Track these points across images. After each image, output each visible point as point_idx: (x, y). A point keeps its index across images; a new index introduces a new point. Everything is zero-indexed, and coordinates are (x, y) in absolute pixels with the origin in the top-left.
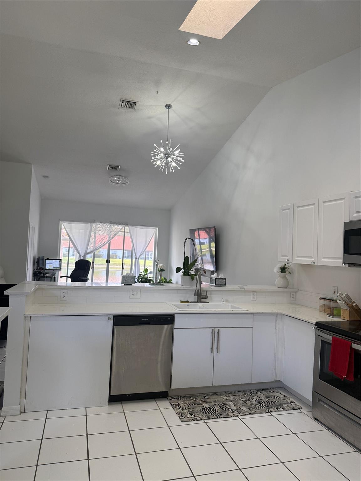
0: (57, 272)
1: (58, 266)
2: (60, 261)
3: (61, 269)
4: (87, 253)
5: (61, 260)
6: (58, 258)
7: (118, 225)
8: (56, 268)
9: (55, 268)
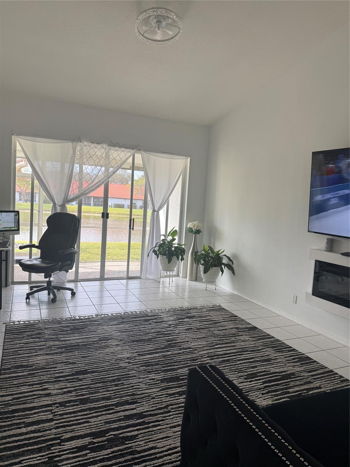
0: (11, 236)
1: (12, 225)
2: (16, 215)
3: (18, 230)
4: (67, 201)
5: (18, 212)
6: (12, 210)
7: (123, 149)
8: (9, 229)
9: (6, 229)
